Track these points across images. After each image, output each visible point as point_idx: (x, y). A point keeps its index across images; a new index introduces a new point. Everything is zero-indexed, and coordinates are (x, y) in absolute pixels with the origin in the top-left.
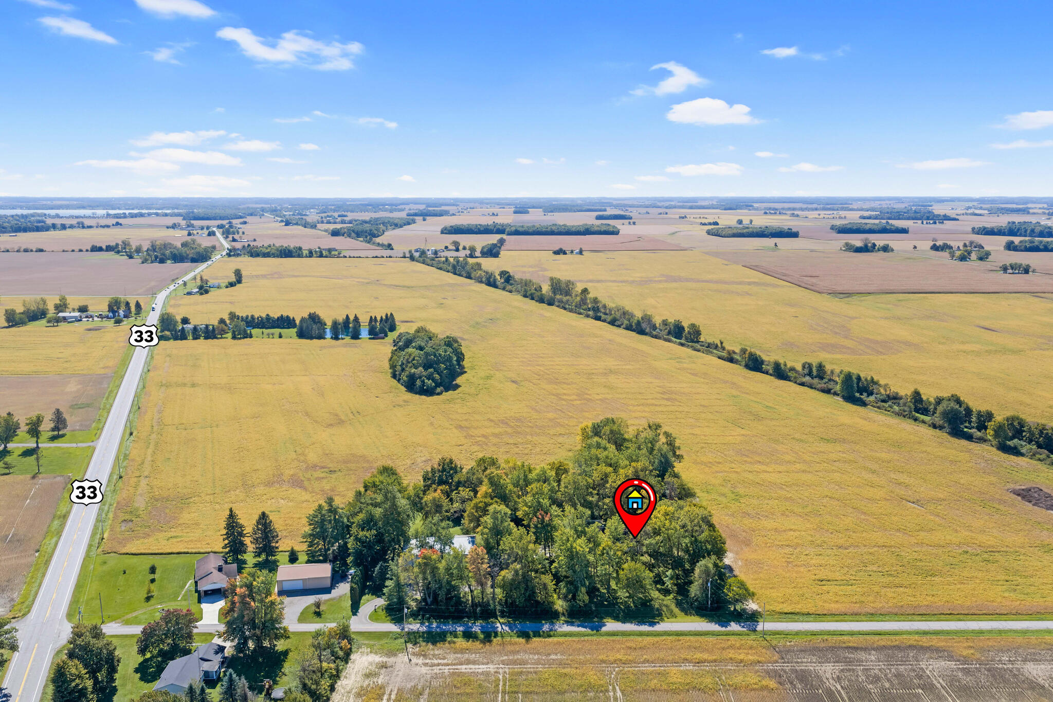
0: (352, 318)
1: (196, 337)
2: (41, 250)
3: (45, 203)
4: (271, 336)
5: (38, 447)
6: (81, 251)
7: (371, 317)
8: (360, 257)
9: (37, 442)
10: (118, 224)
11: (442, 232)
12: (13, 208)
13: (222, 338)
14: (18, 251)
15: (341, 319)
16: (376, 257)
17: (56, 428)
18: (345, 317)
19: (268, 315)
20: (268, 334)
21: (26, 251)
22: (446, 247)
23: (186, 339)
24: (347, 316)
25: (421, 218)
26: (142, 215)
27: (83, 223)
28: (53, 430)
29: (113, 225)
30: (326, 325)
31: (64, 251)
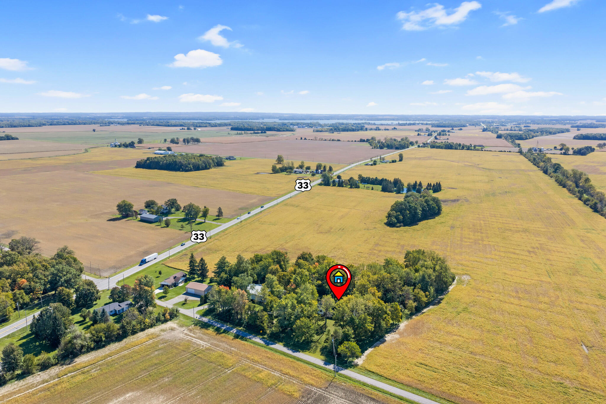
0: (418, 183)
1: (334, 185)
2: (339, 140)
3: (380, 117)
4: (368, 188)
5: (205, 222)
6: (355, 141)
7: (428, 183)
8: (491, 151)
9: (205, 220)
10: (395, 128)
11: (574, 138)
12: (362, 120)
13: (346, 187)
14: (330, 140)
15: (412, 183)
16: (501, 151)
17: (218, 216)
18: (414, 183)
19: (376, 178)
20: (367, 187)
21: (333, 140)
22: (555, 148)
23: (329, 185)
24: (416, 181)
25: (576, 129)
26: (414, 124)
27: (378, 128)
28: (217, 216)
29: (392, 129)
30: (404, 185)
31: (348, 141)
